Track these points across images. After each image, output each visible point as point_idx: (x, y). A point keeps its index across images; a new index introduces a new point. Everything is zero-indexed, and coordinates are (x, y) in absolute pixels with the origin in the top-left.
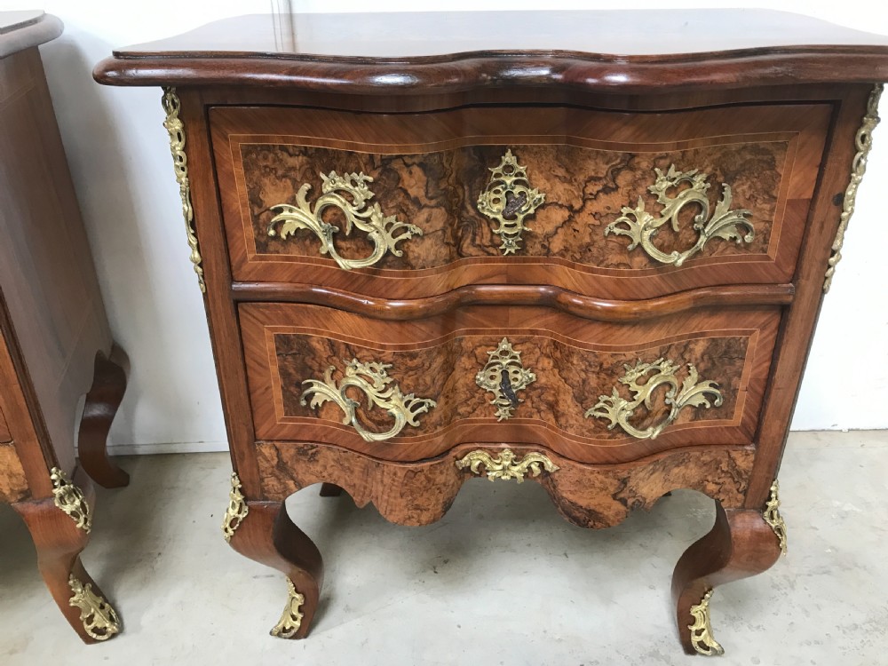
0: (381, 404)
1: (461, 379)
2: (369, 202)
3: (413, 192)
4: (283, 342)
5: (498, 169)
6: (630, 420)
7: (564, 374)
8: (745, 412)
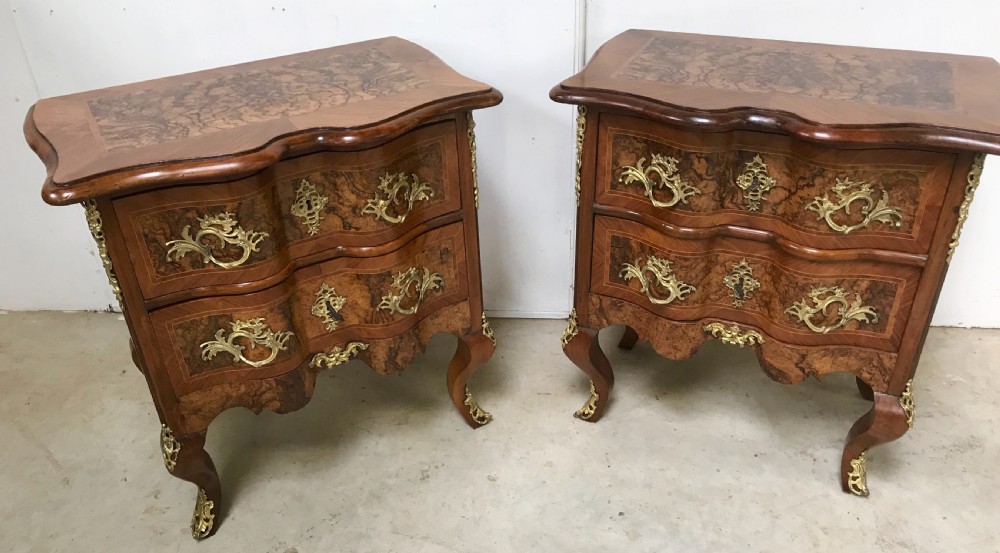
0: (664, 284)
1: (714, 278)
2: (675, 173)
3: (699, 171)
4: (615, 239)
5: (749, 164)
6: (811, 319)
7: (776, 285)
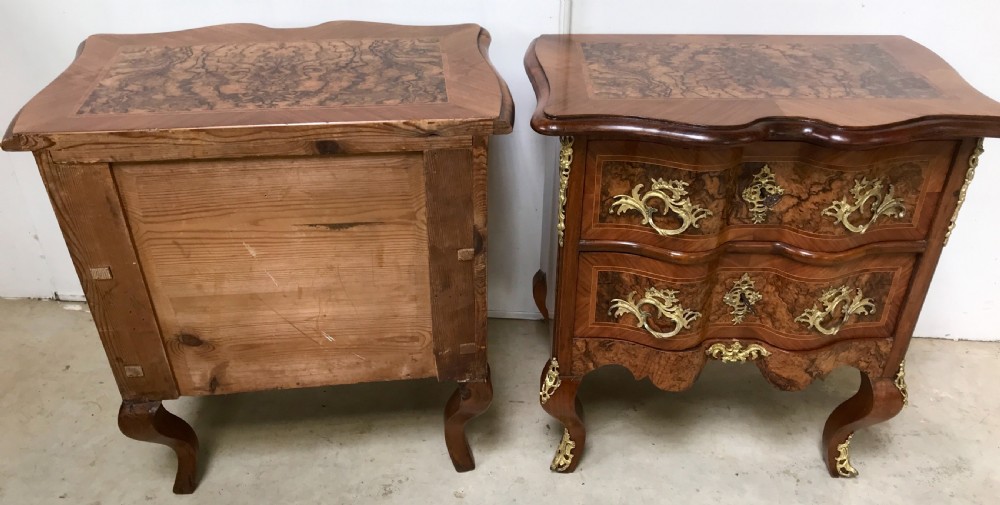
0: (668, 315)
1: (716, 299)
2: (683, 197)
3: (711, 191)
4: (603, 275)
5: (758, 176)
6: (821, 324)
7: (782, 295)
8: (889, 317)
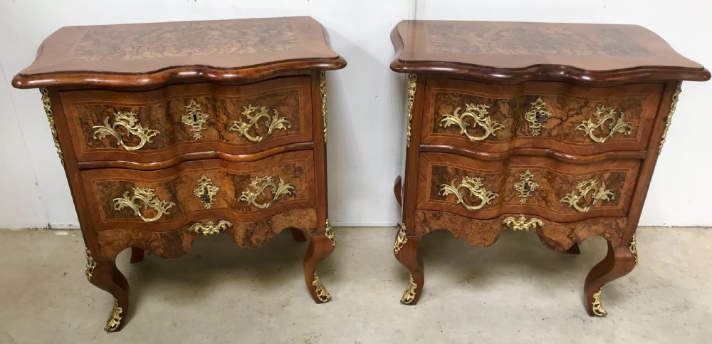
0: (476, 195)
1: (508, 186)
2: (486, 116)
3: (504, 112)
4: (435, 168)
5: (535, 104)
6: (578, 204)
7: (552, 184)
8: (624, 203)
